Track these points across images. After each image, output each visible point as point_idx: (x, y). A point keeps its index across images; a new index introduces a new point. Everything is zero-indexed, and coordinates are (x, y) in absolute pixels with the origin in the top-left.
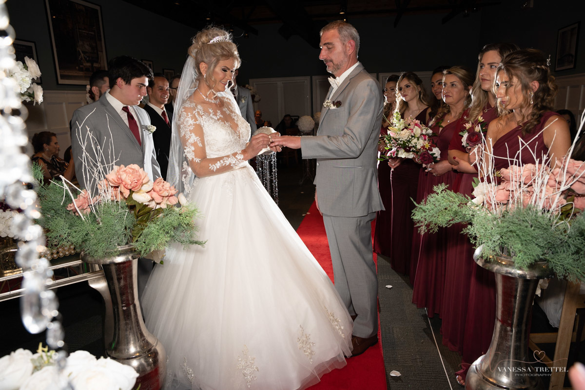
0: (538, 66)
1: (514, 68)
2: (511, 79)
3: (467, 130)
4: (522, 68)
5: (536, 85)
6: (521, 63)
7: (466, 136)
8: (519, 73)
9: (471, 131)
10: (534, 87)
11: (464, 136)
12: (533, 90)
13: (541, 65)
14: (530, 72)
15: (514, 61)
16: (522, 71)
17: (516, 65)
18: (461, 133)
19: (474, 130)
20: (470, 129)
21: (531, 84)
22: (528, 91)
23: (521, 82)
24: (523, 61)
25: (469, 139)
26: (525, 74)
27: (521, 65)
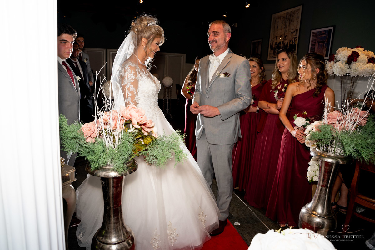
0: (321, 62)
1: (309, 60)
2: (307, 65)
3: (278, 90)
4: (313, 60)
5: (318, 70)
6: (314, 58)
7: (277, 93)
8: (311, 62)
9: (280, 91)
10: (317, 71)
11: (276, 93)
12: (316, 72)
13: (322, 61)
14: (317, 63)
15: (310, 57)
16: (313, 61)
17: (311, 59)
18: (274, 91)
19: (282, 90)
20: (280, 89)
21: (316, 69)
22: (314, 73)
23: (311, 67)
24: (314, 57)
25: (278, 94)
26: (314, 64)
27: (313, 59)
